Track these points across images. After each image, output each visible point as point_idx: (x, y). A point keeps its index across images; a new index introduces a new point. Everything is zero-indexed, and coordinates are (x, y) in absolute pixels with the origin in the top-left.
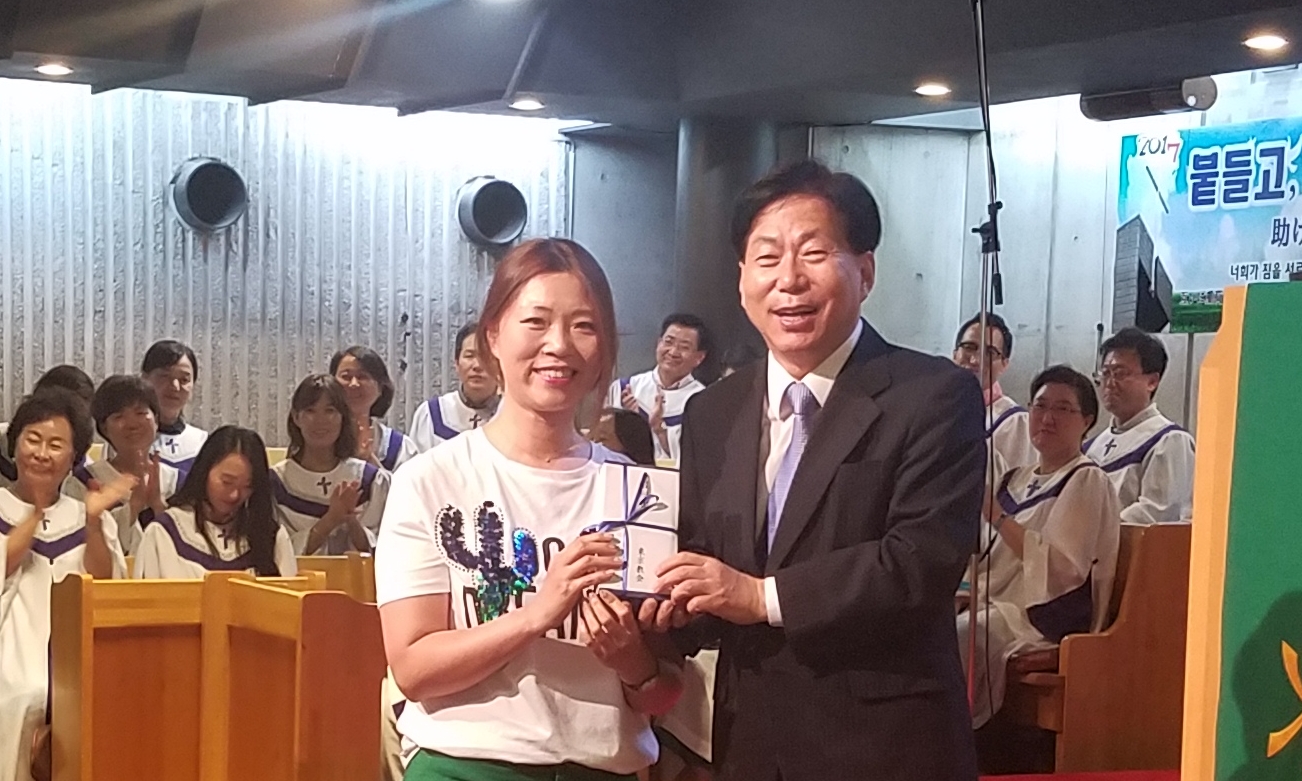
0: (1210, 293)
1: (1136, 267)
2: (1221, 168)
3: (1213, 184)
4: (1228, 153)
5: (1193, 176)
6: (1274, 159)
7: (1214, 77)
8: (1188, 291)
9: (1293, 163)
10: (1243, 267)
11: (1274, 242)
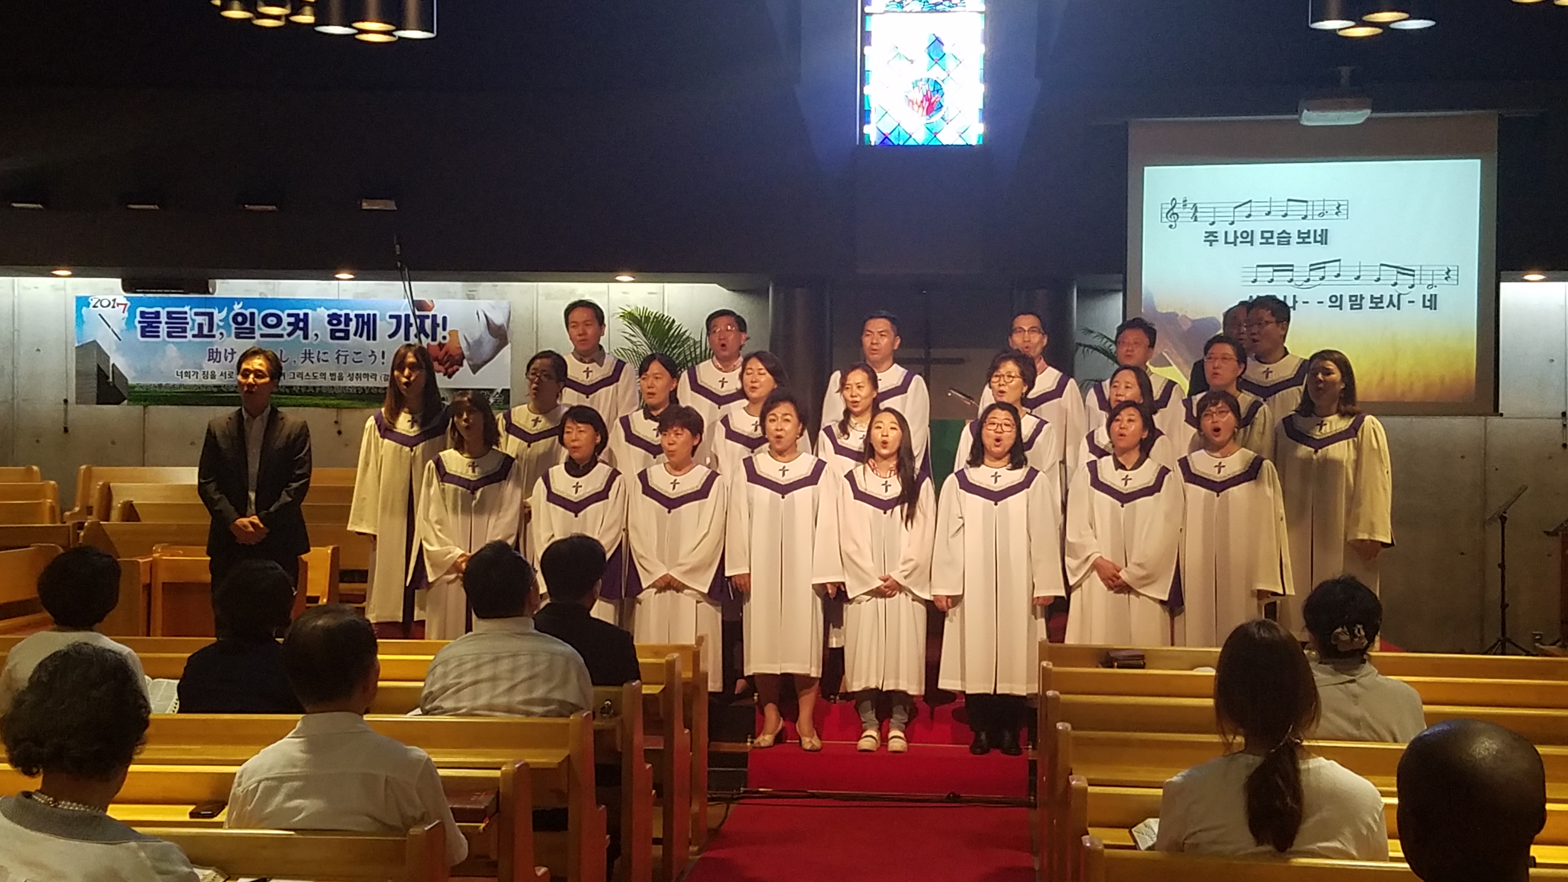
0: (160, 385)
1: (95, 368)
2: (163, 318)
3: (158, 327)
4: (168, 312)
5: (140, 322)
6: (207, 318)
8: (142, 383)
9: (221, 321)
10: (186, 372)
11: (209, 360)
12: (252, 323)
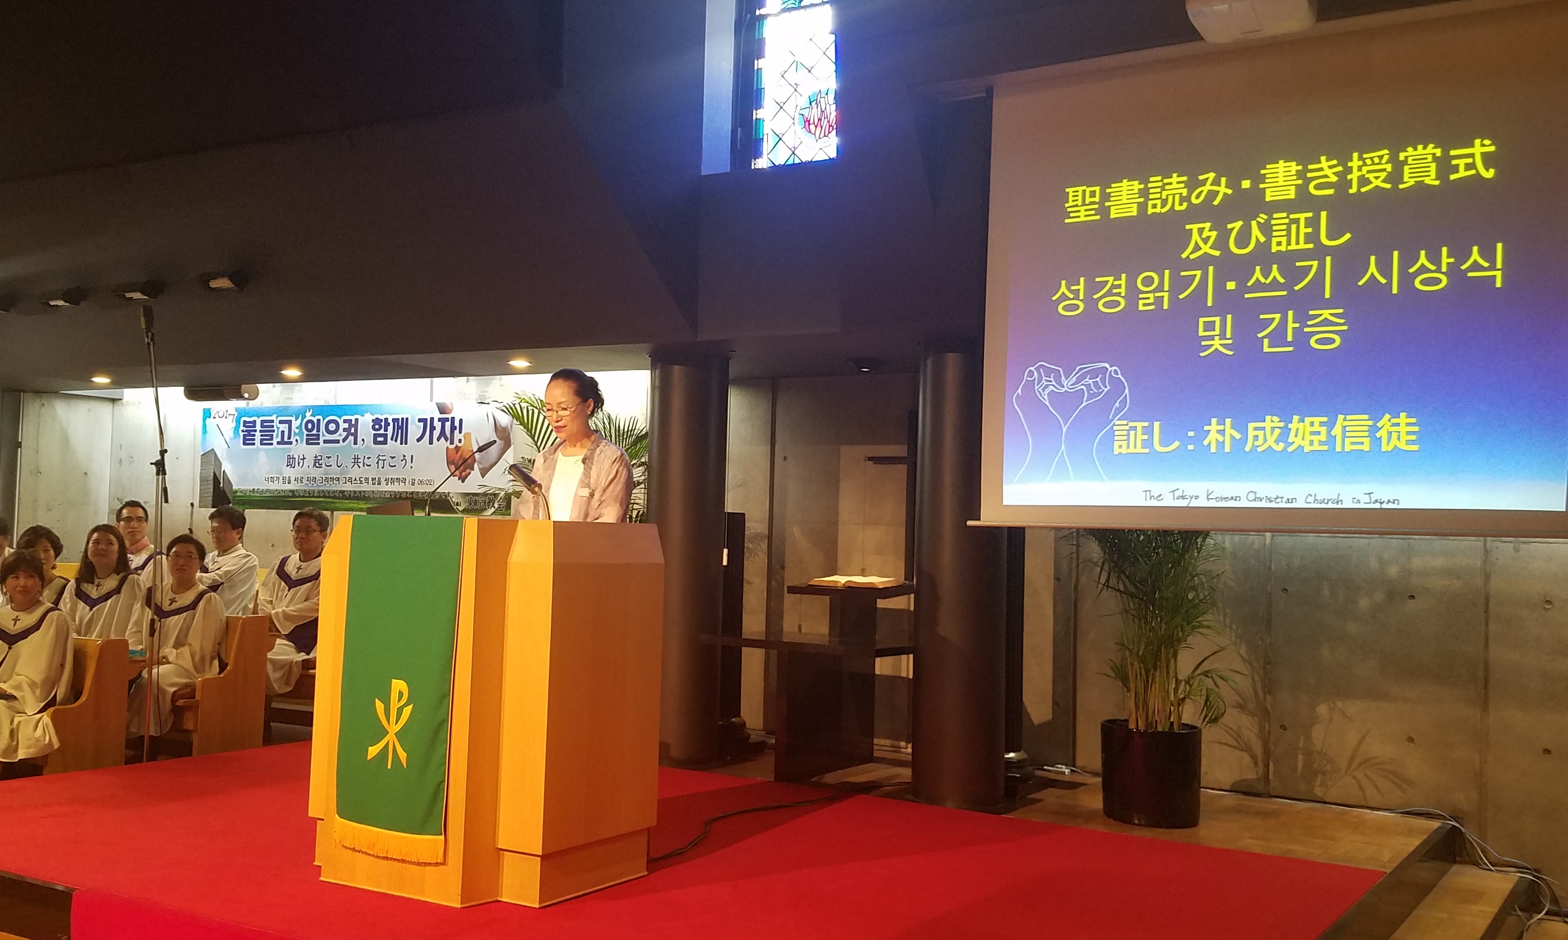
0: (253, 489)
1: (212, 475)
2: (258, 427)
3: (254, 435)
4: (262, 421)
5: (243, 431)
6: (287, 425)
7: (258, 385)
8: (242, 488)
9: (297, 428)
10: (271, 478)
11: (287, 466)
12: (318, 430)
